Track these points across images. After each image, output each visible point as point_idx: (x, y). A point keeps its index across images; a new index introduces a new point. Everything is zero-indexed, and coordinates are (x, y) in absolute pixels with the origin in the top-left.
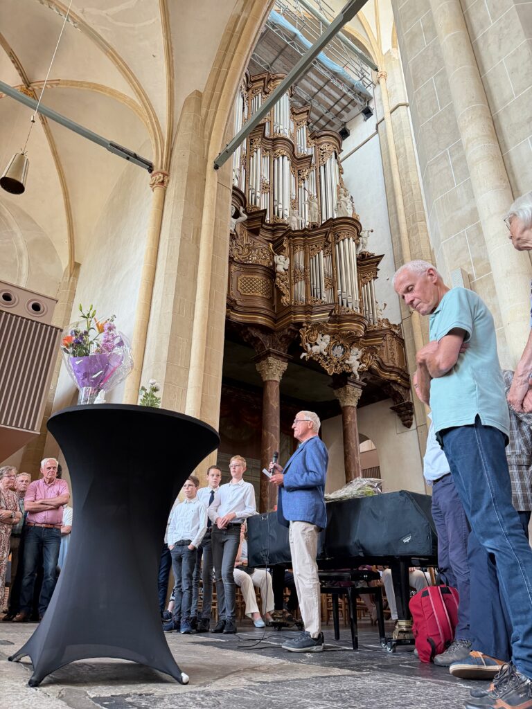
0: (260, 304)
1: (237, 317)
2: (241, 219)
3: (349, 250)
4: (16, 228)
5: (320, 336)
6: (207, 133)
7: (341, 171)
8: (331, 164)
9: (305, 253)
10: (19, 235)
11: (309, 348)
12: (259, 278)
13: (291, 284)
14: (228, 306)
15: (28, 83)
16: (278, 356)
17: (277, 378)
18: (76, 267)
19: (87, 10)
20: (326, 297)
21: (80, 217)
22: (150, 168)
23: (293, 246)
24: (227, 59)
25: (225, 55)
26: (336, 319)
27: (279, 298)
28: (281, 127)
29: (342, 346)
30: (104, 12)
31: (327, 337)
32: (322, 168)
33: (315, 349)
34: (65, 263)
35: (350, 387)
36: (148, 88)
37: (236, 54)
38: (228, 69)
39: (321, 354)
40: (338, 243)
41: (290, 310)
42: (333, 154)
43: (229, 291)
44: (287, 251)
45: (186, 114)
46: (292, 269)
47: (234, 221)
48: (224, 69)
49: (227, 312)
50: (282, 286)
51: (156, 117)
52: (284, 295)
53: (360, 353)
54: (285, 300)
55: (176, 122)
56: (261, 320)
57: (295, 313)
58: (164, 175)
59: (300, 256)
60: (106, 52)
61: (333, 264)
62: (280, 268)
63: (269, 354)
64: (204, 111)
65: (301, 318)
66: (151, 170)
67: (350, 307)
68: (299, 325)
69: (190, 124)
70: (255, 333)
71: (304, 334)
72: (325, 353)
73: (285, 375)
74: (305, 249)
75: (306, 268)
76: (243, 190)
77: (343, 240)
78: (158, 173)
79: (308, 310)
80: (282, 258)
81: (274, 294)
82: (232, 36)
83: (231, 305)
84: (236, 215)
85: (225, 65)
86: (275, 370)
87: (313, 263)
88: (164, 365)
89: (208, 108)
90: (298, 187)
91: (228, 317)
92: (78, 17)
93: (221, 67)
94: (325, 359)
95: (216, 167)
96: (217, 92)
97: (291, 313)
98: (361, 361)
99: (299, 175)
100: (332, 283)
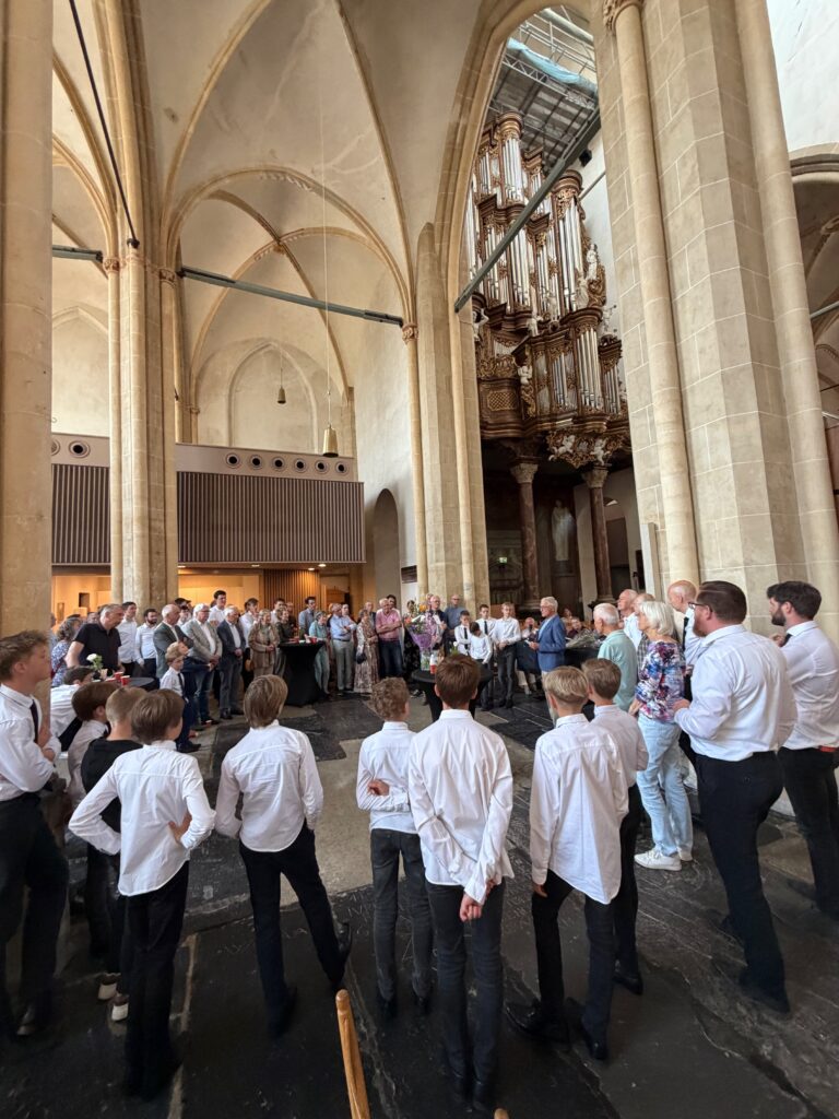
0: (509, 418)
1: (491, 434)
2: (482, 322)
3: (590, 340)
4: (298, 368)
5: (565, 438)
6: (443, 272)
7: (582, 216)
8: (571, 215)
9: (547, 357)
10: (301, 373)
11: (556, 450)
12: (505, 393)
13: (535, 393)
14: (481, 427)
15: (277, 238)
16: (529, 461)
17: (530, 481)
18: (350, 391)
19: (316, 167)
20: (569, 401)
21: (344, 346)
22: (400, 322)
23: (534, 352)
24: (452, 180)
25: (449, 175)
26: (580, 418)
27: (526, 410)
28: (513, 189)
29: (587, 441)
30: (332, 163)
31: (572, 437)
32: (561, 222)
33: (562, 450)
34: (341, 389)
35: (596, 472)
36: (383, 234)
37: (460, 173)
38: (455, 191)
39: (567, 452)
40: (580, 337)
41: (536, 420)
42: (573, 201)
43: (480, 412)
44: (529, 360)
45: (422, 255)
46: (535, 379)
47: (477, 326)
48: (450, 193)
49: (481, 432)
50: (526, 396)
51: (396, 266)
52: (530, 406)
53: (605, 443)
54: (531, 410)
55: (415, 265)
56: (510, 433)
57: (541, 422)
58: (413, 327)
59: (542, 362)
60: (341, 208)
61: (576, 363)
62: (524, 380)
63: (521, 461)
64: (437, 245)
65: (547, 426)
66: (401, 325)
67: (593, 405)
68: (546, 433)
69: (428, 267)
70: (507, 445)
71: (550, 440)
72: (571, 451)
73: (537, 476)
74: (546, 353)
75: (548, 373)
76: (482, 292)
77: (584, 333)
78: (407, 328)
79: (553, 417)
80: (525, 368)
81: (520, 406)
82: (453, 150)
83: (484, 426)
84: (478, 319)
85: (451, 189)
86: (527, 473)
87: (555, 367)
88: (441, 509)
89: (441, 242)
90: (536, 256)
91: (482, 437)
92: (310, 180)
93: (447, 190)
94: (571, 455)
95: (457, 311)
96: (447, 222)
97: (537, 423)
98: (605, 449)
99: (537, 241)
100: (575, 382)
